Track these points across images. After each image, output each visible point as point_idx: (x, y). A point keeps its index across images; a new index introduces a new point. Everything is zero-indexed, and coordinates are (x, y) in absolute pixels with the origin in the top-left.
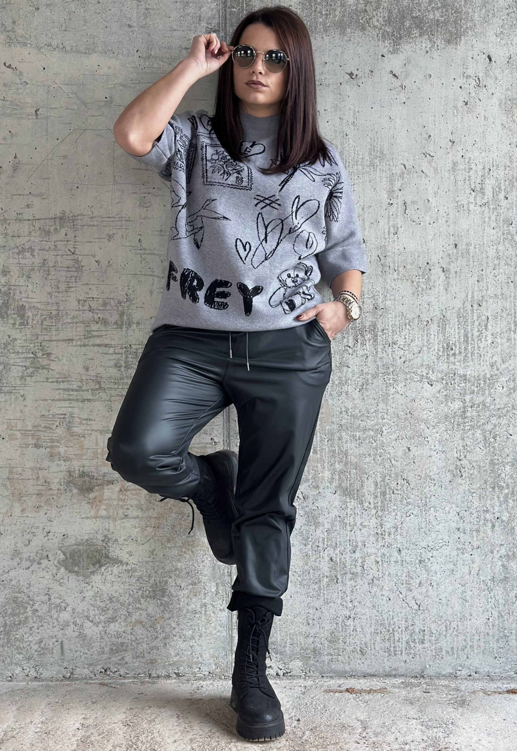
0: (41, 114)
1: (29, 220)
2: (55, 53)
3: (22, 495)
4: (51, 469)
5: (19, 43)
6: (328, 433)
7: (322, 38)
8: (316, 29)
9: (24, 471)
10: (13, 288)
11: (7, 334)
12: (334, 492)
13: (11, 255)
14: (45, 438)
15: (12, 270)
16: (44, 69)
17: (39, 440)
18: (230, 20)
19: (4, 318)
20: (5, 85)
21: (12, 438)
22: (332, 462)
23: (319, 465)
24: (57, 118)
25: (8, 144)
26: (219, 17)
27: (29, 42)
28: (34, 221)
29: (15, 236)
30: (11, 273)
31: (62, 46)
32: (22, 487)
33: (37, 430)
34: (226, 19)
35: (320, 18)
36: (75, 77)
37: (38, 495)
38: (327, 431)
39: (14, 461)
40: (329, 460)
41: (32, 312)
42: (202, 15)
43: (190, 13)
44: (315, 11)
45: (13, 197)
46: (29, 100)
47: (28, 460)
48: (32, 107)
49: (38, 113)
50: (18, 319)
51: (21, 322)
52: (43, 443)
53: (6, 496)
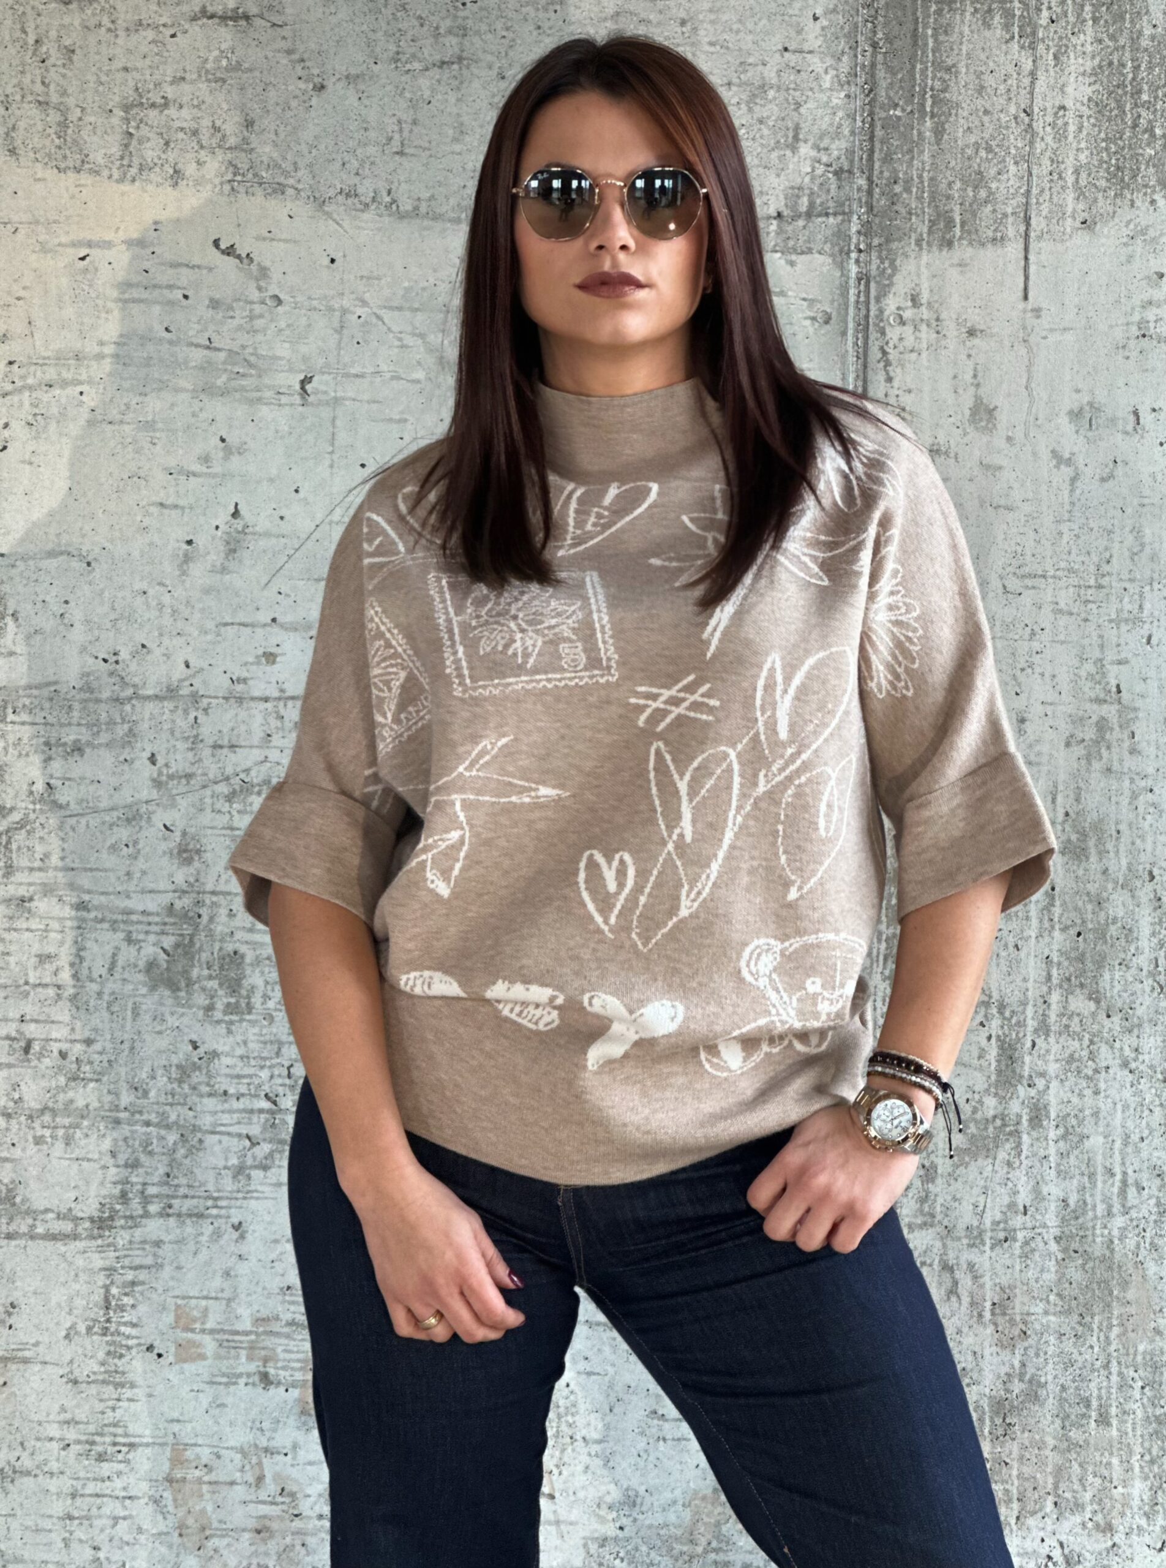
0: (316, 392)
1: (266, 700)
2: (366, 216)
3: (208, 1532)
4: (301, 1453)
5: (261, 184)
6: (1145, 1364)
7: (1153, 202)
8: (1134, 177)
9: (219, 1457)
10: (208, 899)
11: (186, 1038)
12: (1159, 1546)
13: (208, 800)
14: (288, 1356)
15: (209, 848)
16: (333, 261)
17: (270, 1364)
18: (882, 142)
19: (179, 989)
20: (214, 304)
21: (187, 1353)
22: (1155, 1452)
23: (1115, 1461)
24: (366, 406)
25: (214, 476)
26: (853, 133)
27: (291, 181)
28: (281, 704)
29: (221, 747)
30: (208, 856)
31: (388, 199)
32: (210, 1508)
33: (266, 1333)
34: (872, 139)
35: (1148, 145)
36: (424, 289)
37: (259, 1532)
38: (1139, 1358)
39: (189, 1426)
40: (1147, 1444)
41: (262, 973)
42: (802, 125)
43: (768, 117)
44: (1135, 126)
45: (223, 629)
46: (283, 350)
47: (231, 1424)
48: (291, 370)
49: (309, 387)
50: (221, 992)
51: (228, 1004)
52: (282, 1373)
53: (160, 1534)
